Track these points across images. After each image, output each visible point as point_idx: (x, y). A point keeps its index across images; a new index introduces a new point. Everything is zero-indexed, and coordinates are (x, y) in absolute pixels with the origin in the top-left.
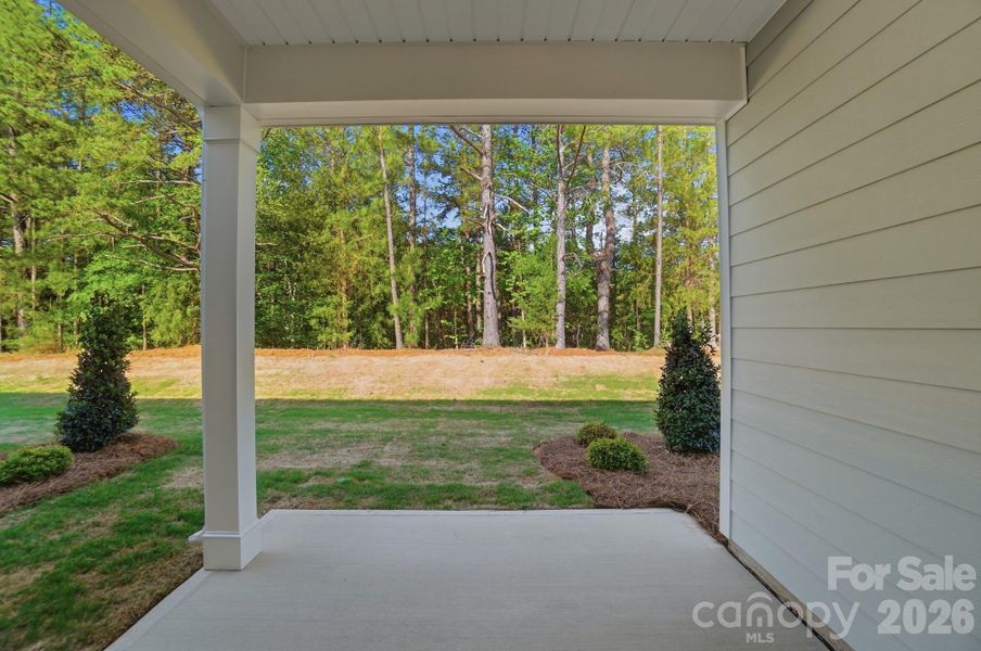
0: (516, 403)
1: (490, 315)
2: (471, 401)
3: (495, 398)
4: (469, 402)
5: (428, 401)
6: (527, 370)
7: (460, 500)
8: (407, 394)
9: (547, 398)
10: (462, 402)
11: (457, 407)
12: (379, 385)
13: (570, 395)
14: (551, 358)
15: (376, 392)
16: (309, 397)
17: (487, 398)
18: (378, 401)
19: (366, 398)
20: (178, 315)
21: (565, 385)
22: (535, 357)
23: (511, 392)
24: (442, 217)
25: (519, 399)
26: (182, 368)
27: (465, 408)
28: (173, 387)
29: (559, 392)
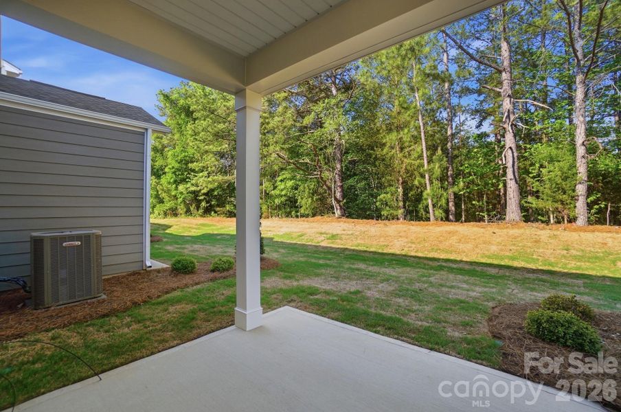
0: (516, 269)
1: (512, 196)
2: (475, 262)
3: (496, 262)
4: (471, 263)
5: (440, 259)
6: (536, 242)
7: (389, 329)
8: (426, 252)
9: (551, 268)
10: (466, 262)
11: (461, 266)
12: (410, 245)
13: (579, 268)
14: (566, 233)
15: (406, 249)
16: (365, 249)
17: (489, 261)
18: (405, 256)
19: (398, 252)
20: (310, 200)
21: (575, 258)
22: (549, 231)
23: (513, 259)
24: (479, 126)
25: (519, 266)
26: (309, 228)
27: (467, 267)
28: (303, 237)
29: (566, 264)
